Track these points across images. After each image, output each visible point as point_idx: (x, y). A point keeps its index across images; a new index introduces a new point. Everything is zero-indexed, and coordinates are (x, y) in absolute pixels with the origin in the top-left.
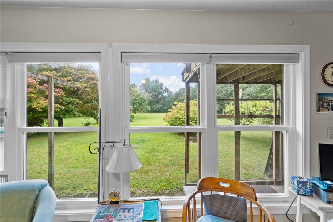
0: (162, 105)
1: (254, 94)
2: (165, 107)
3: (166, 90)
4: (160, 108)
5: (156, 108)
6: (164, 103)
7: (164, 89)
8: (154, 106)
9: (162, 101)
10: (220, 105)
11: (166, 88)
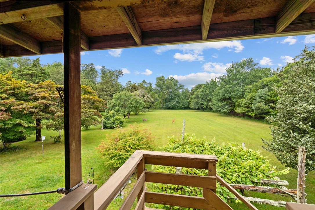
0: (175, 102)
1: (268, 97)
2: (179, 104)
3: (181, 87)
4: (174, 105)
5: (170, 105)
6: (177, 100)
7: (178, 86)
8: (168, 103)
9: (176, 98)
10: (230, 106)
11: (180, 85)
